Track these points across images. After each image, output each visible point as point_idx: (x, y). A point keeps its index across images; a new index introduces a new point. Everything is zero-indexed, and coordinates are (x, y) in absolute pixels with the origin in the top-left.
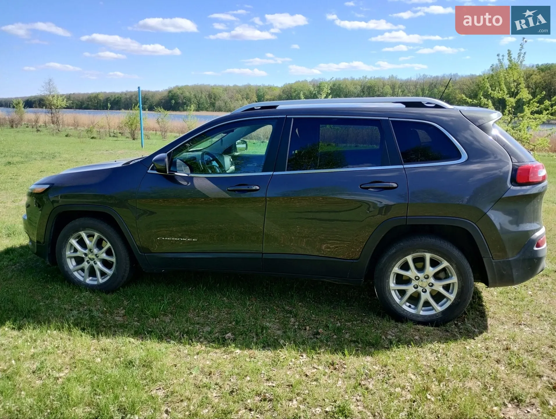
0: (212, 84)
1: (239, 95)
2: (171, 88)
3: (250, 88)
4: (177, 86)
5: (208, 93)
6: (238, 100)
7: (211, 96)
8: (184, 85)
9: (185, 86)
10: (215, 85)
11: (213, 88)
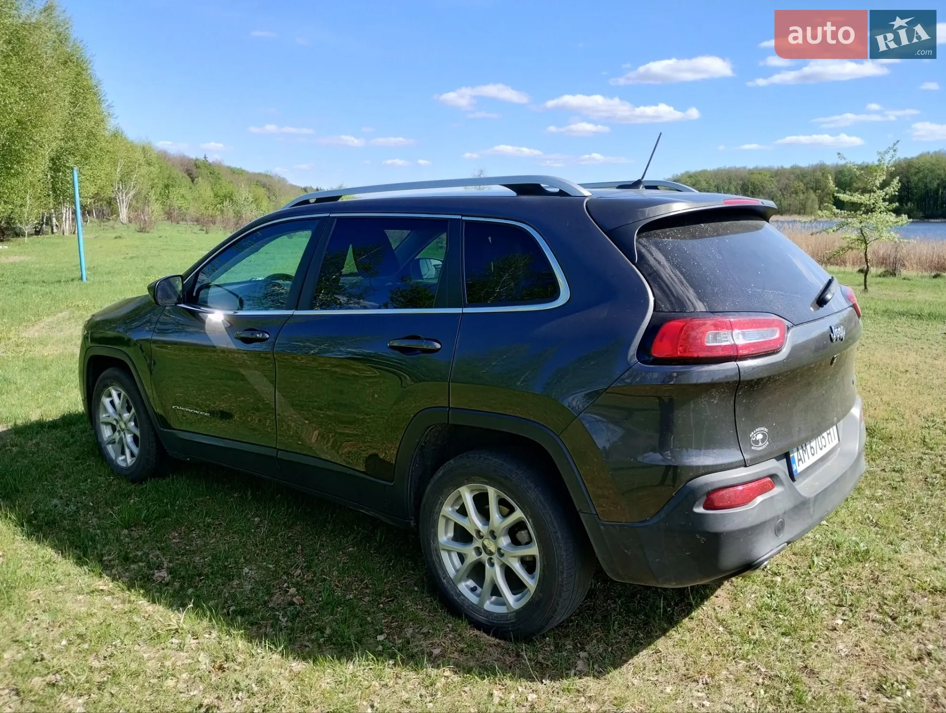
0: (751, 165)
1: (801, 184)
2: (677, 175)
3: (824, 169)
4: (687, 172)
5: (741, 183)
6: (796, 193)
7: (745, 187)
8: (699, 169)
9: (701, 171)
10: (756, 168)
11: (751, 172)
